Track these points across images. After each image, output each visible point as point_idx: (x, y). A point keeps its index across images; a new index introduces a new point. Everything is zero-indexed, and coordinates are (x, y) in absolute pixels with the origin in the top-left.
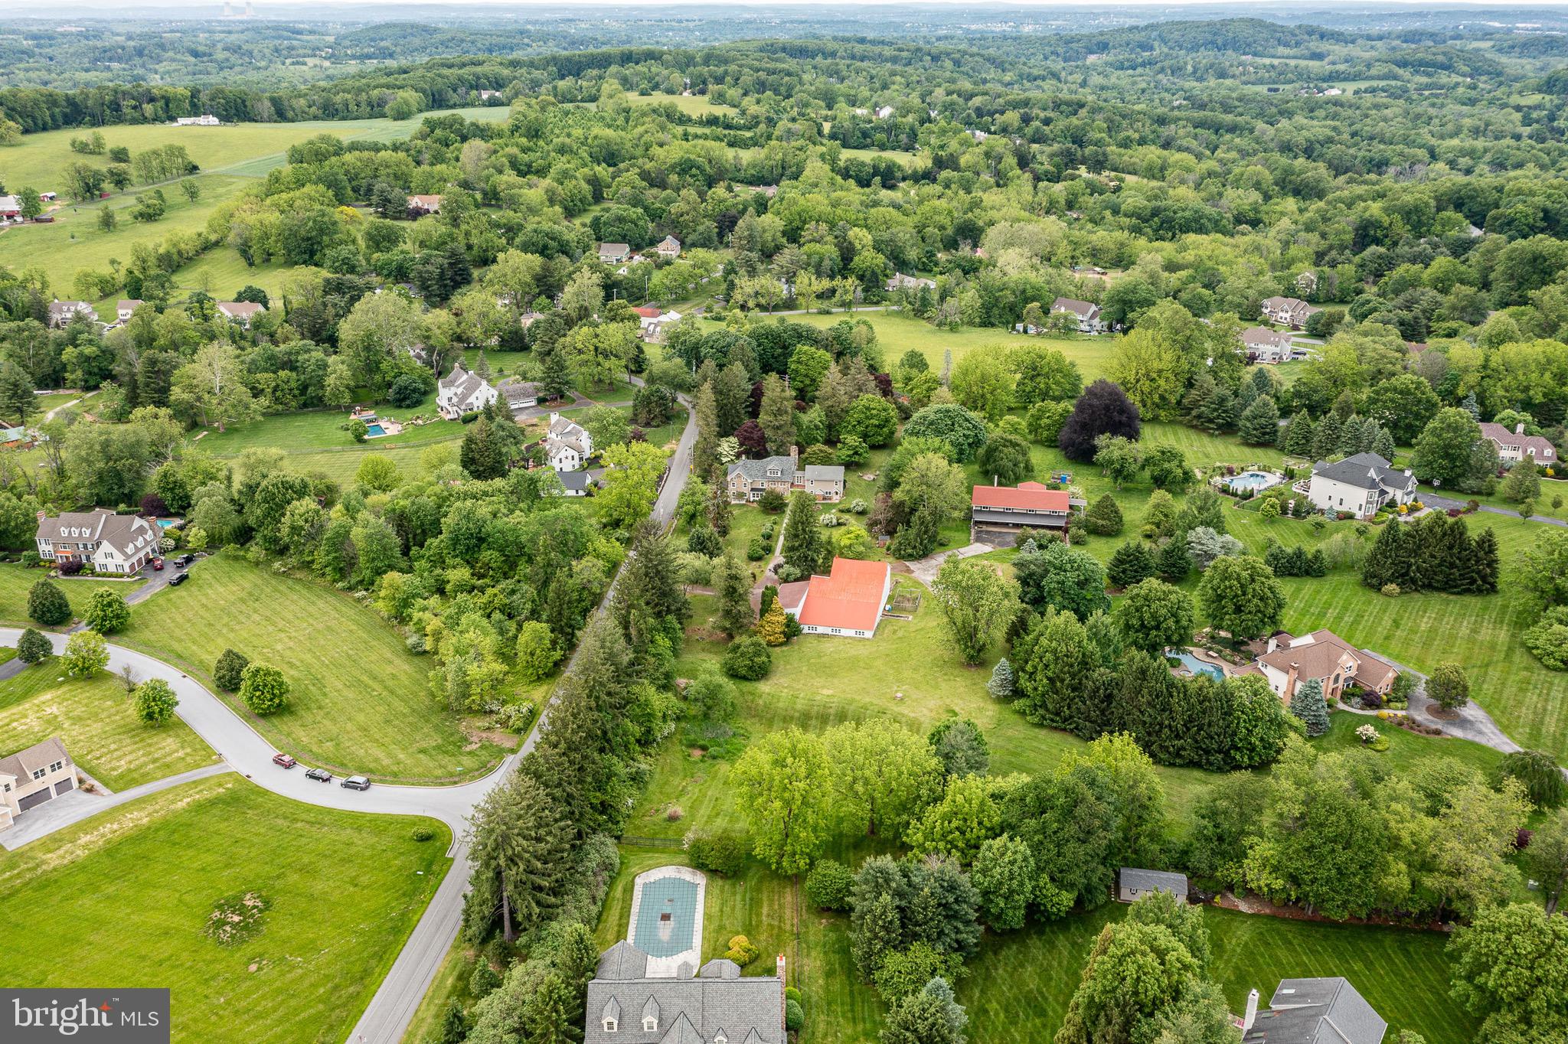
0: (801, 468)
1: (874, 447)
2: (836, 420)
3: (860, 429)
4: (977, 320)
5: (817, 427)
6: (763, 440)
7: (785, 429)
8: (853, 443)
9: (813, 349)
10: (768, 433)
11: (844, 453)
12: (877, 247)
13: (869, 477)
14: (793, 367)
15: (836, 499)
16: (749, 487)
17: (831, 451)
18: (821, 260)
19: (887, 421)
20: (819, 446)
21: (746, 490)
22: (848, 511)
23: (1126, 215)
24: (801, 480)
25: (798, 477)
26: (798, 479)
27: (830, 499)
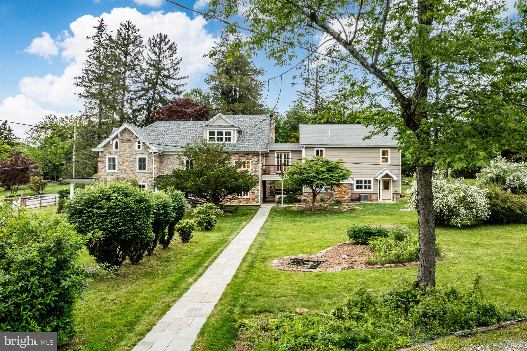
16: (154, 166)
24: (287, 162)
25: (279, 155)
26: (279, 162)
27: (370, 201)
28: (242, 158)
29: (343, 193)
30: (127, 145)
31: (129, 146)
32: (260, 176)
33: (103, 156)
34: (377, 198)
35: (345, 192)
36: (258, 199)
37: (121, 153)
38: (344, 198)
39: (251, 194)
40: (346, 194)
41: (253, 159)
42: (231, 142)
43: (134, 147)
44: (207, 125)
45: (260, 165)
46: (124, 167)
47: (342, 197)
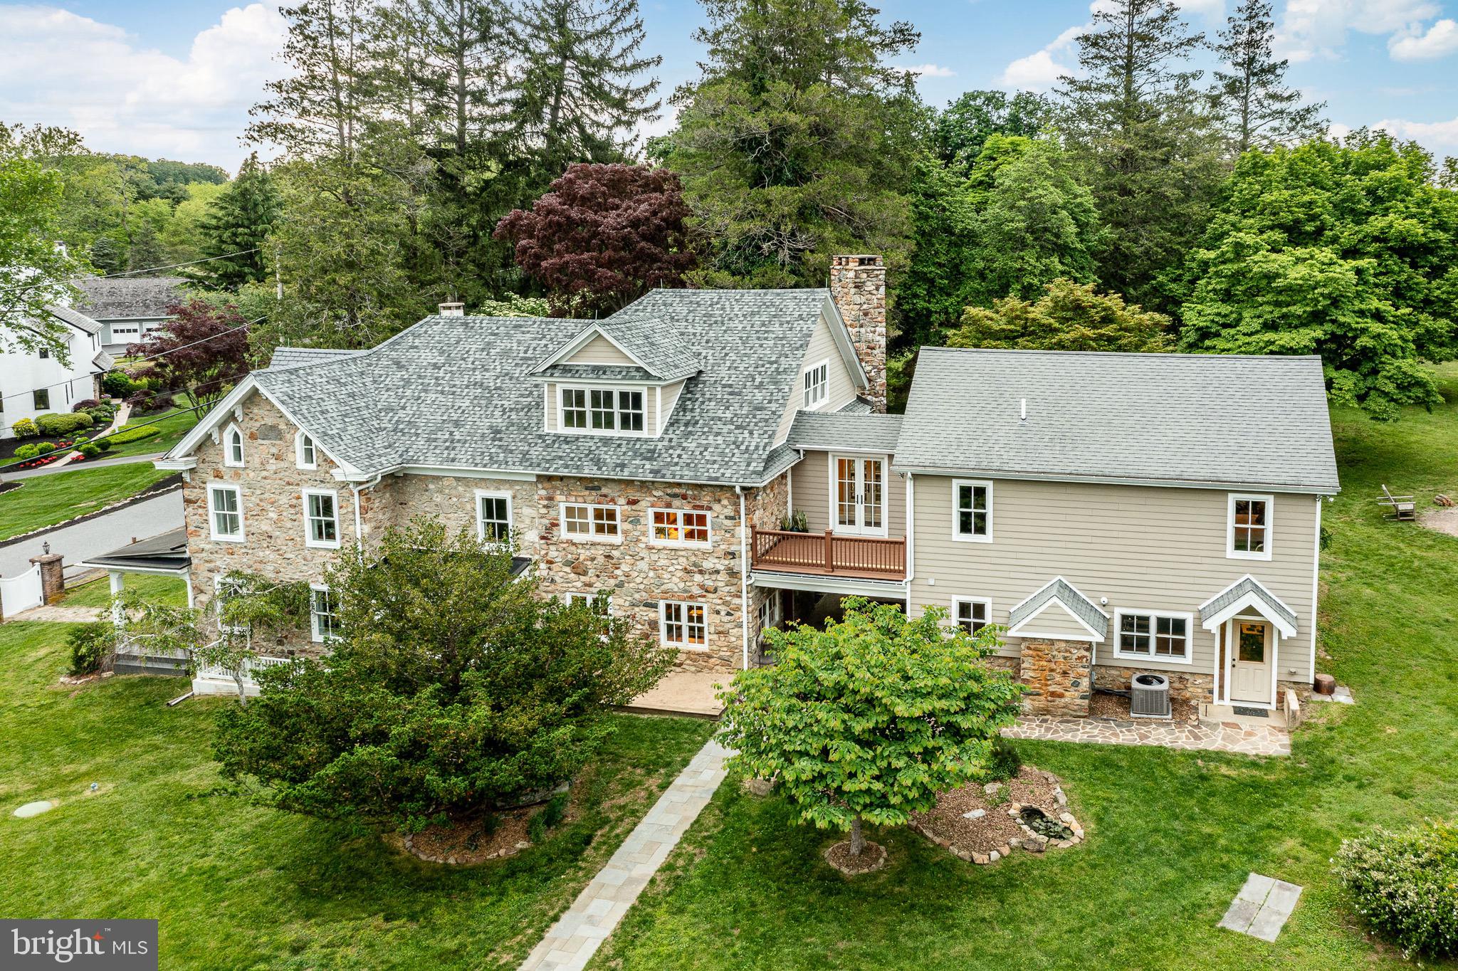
15: (1243, 719)
24: (874, 493)
25: (846, 468)
26: (846, 493)
27: (1179, 706)
28: (676, 502)
29: (1058, 678)
30: (266, 447)
31: (274, 450)
32: (744, 575)
33: (197, 482)
34: (1211, 692)
35: (1065, 673)
36: (740, 659)
37: (252, 474)
38: (1061, 696)
39: (715, 637)
40: (1068, 683)
41: (716, 507)
42: (644, 434)
43: (291, 457)
44: (554, 367)
45: (743, 532)
46: (265, 526)
47: (1053, 694)
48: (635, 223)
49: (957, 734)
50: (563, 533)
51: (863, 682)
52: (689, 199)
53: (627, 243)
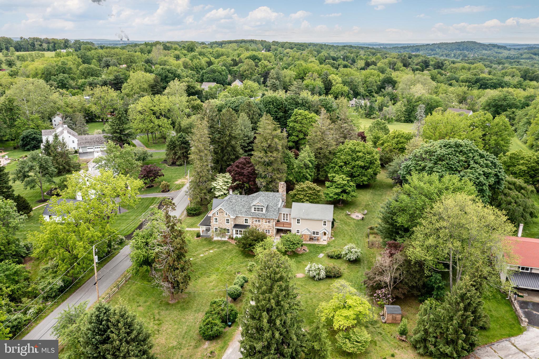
0: (288, 205)
1: (361, 187)
2: (324, 161)
3: (346, 169)
4: (403, 118)
5: (306, 166)
6: (253, 175)
7: (275, 166)
8: (340, 181)
9: (306, 112)
10: (260, 169)
11: (332, 191)
12: (344, 83)
13: (357, 215)
14: (291, 125)
15: (323, 241)
16: (232, 223)
17: (319, 188)
18: (314, 88)
19: (371, 163)
20: (309, 183)
21: (229, 226)
22: (339, 257)
23: (462, 82)
24: (287, 217)
25: (284, 214)
26: (284, 217)
27: (318, 240)
28: (267, 220)
29: (306, 237)
30: (221, 214)
32: (274, 227)
33: (212, 217)
34: (321, 238)
36: (274, 235)
37: (219, 216)
38: (307, 239)
39: (271, 233)
41: (272, 220)
42: (263, 212)
43: (224, 215)
44: (253, 205)
45: (274, 223)
46: (221, 222)
48: (249, 172)
49: (298, 244)
50: (254, 223)
51: (292, 240)
52: (256, 168)
53: (248, 176)
